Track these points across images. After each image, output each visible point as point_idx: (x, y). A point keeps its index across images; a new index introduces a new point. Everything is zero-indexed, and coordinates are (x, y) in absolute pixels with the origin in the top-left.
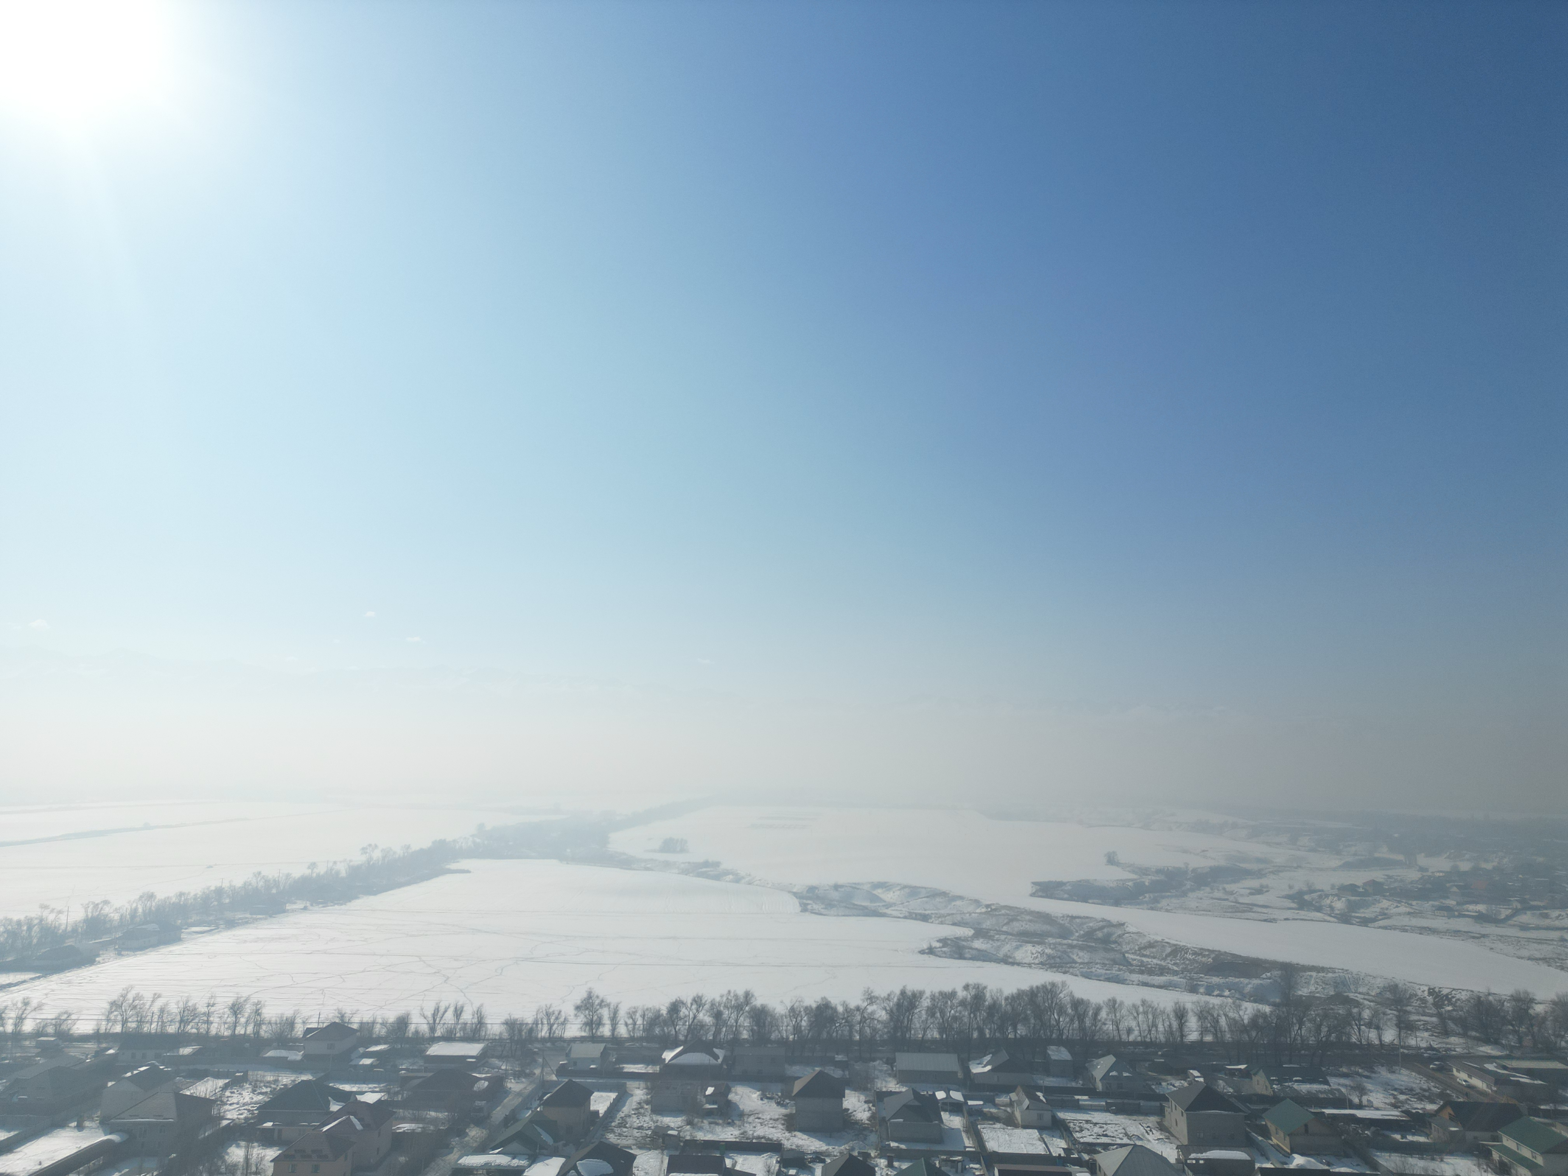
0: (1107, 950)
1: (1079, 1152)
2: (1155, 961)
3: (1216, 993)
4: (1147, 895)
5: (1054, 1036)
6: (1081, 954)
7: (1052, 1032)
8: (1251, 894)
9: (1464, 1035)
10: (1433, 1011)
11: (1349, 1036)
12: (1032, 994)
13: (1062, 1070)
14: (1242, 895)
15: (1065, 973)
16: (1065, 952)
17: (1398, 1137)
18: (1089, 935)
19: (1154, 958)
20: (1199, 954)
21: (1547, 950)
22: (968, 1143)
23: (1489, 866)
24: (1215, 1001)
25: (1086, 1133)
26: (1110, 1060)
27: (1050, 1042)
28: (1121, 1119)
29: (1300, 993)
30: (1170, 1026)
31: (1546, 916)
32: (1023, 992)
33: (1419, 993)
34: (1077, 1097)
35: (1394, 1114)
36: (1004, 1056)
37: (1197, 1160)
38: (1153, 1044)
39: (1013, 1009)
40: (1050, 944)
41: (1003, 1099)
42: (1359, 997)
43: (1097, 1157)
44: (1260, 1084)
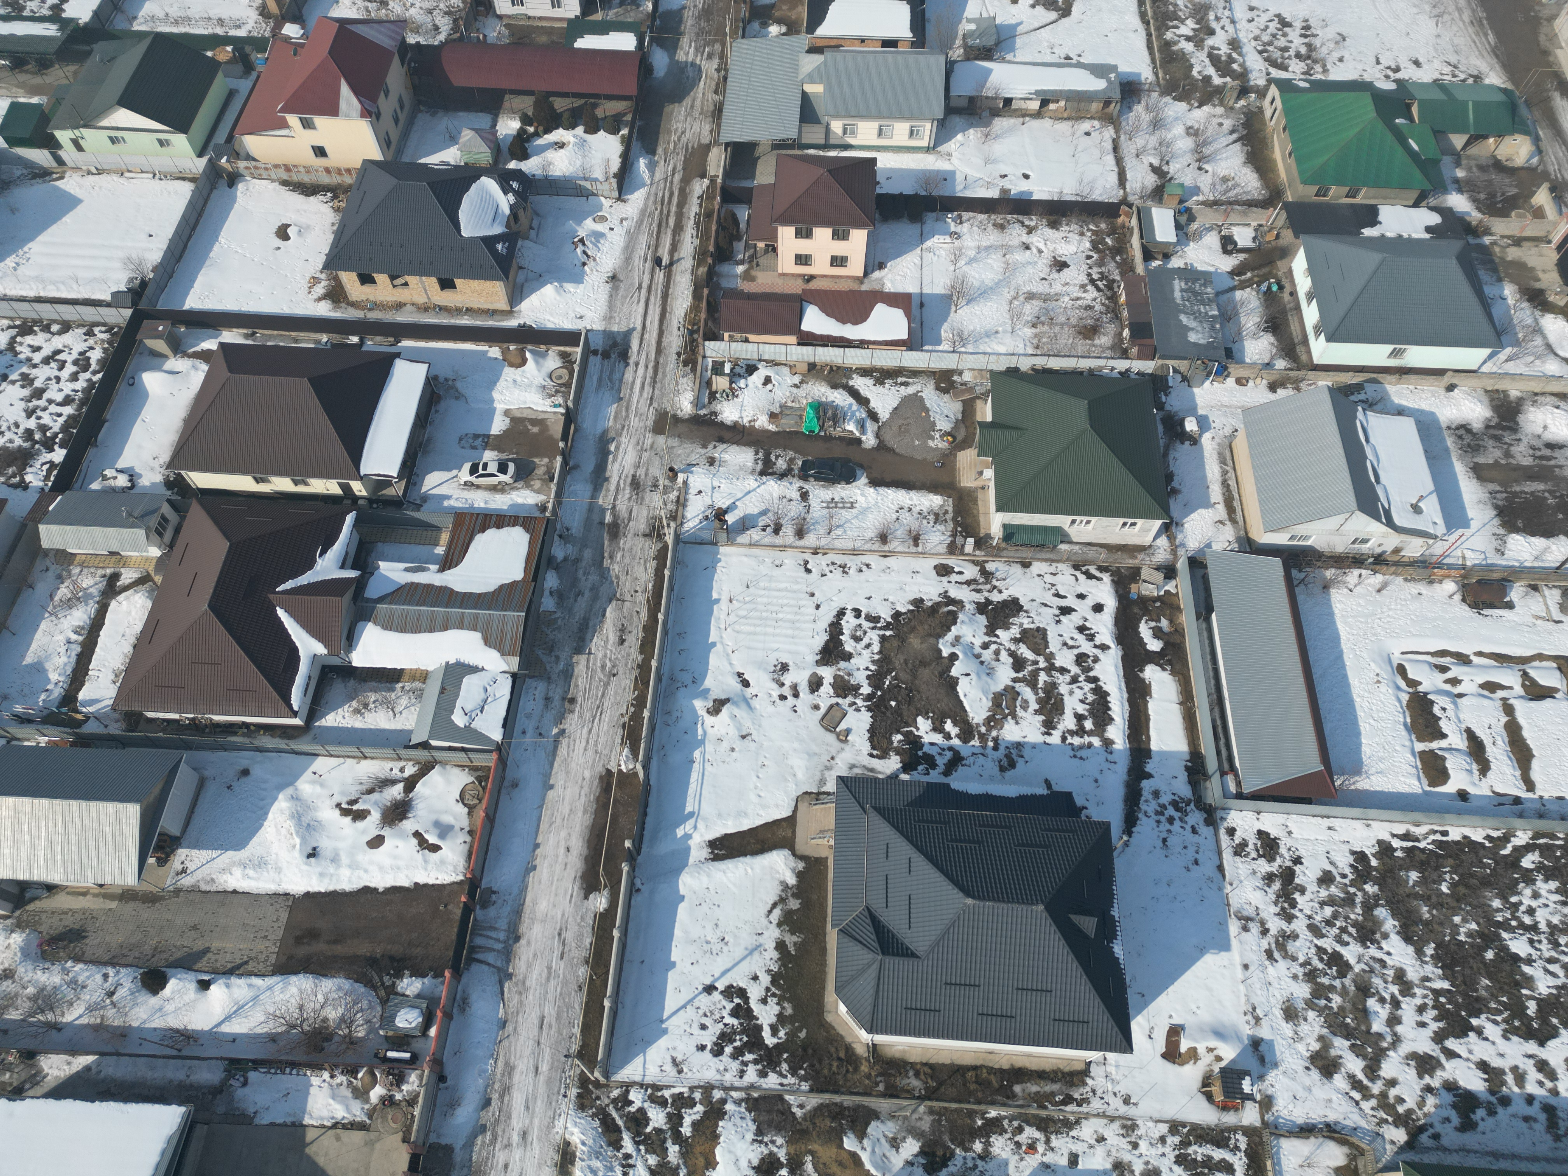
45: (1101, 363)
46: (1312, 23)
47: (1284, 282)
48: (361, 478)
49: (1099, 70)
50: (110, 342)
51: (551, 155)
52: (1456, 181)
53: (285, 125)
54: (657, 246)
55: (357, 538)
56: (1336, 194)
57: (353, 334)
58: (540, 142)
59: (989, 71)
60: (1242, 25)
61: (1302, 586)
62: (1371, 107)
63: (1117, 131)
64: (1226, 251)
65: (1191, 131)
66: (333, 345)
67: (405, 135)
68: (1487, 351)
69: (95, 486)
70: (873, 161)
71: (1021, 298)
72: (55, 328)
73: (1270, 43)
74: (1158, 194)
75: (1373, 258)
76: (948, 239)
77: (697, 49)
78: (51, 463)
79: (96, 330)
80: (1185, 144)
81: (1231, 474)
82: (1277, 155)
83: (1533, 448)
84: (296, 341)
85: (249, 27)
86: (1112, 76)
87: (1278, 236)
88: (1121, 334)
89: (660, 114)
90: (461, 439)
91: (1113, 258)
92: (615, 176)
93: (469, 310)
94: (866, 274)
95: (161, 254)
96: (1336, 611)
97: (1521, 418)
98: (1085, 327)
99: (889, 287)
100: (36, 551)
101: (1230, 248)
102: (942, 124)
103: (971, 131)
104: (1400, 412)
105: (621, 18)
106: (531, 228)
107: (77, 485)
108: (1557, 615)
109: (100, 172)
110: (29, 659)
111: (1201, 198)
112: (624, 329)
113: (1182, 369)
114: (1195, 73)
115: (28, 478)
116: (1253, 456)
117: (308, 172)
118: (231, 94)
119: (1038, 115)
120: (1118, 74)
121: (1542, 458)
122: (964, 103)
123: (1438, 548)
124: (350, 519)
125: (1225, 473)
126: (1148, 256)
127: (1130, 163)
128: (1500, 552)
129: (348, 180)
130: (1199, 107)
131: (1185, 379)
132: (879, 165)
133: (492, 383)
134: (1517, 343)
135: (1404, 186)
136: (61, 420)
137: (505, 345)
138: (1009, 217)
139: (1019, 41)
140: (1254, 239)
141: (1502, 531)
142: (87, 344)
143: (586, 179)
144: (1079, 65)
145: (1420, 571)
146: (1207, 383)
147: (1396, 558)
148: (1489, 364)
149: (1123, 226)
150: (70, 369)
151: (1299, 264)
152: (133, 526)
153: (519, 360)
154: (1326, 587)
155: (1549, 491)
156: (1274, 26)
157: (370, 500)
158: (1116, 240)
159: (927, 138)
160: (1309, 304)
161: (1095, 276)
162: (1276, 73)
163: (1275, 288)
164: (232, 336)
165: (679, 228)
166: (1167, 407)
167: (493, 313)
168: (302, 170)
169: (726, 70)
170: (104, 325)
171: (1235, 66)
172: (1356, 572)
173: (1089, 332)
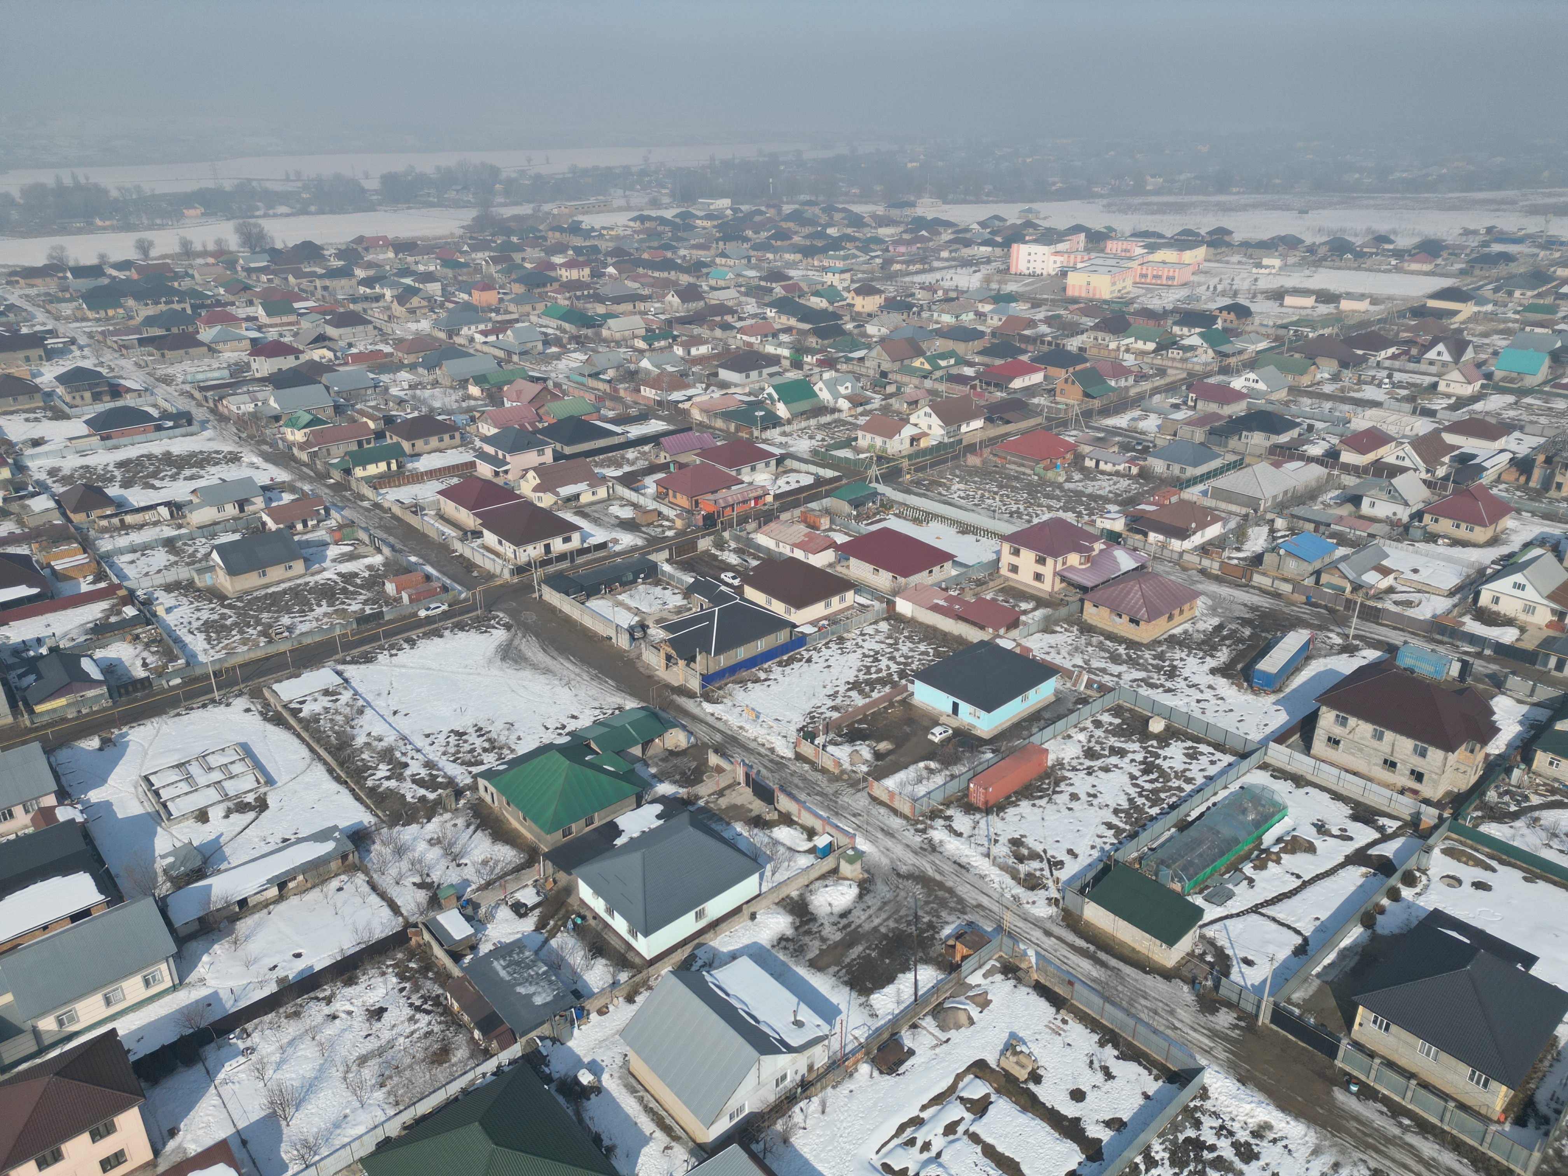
45: (470, 1076)
46: (480, 725)
47: (583, 912)
49: (321, 836)
52: (654, 776)
56: (578, 828)
59: (210, 887)
60: (427, 749)
61: (768, 1155)
62: (563, 759)
63: (366, 872)
64: (521, 916)
65: (432, 842)
68: (757, 876)
70: (114, 1031)
71: (354, 1068)
73: (458, 752)
74: (435, 902)
75: (636, 857)
76: (242, 1059)
80: (433, 854)
81: (647, 1097)
82: (515, 824)
83: (834, 924)
86: (337, 834)
87: (555, 882)
88: (473, 1038)
91: (426, 977)
94: (156, 1152)
96: (808, 1156)
97: (812, 908)
98: (435, 1053)
99: (193, 1149)
101: (522, 911)
102: (178, 957)
103: (216, 947)
104: (734, 956)
108: (943, 1036)
111: (474, 887)
113: (547, 1033)
114: (409, 799)
116: (653, 1069)
119: (281, 898)
120: (341, 831)
121: (845, 927)
122: (196, 926)
123: (835, 1044)
125: (641, 1100)
126: (456, 957)
127: (394, 892)
128: (874, 1015)
130: (429, 821)
131: (554, 1040)
132: (121, 1032)
134: (770, 859)
135: (622, 797)
138: (299, 1001)
139: (227, 850)
140: (538, 893)
141: (863, 999)
144: (299, 841)
145: (837, 1072)
146: (576, 1031)
147: (814, 1075)
148: (764, 884)
149: (419, 945)
151: (585, 892)
154: (786, 1141)
155: (868, 948)
156: (453, 739)
158: (420, 960)
159: (167, 978)
160: (613, 917)
161: (418, 1003)
162: (475, 770)
163: (579, 921)
166: (555, 1076)
171: (440, 780)
172: (797, 1109)
173: (441, 1056)
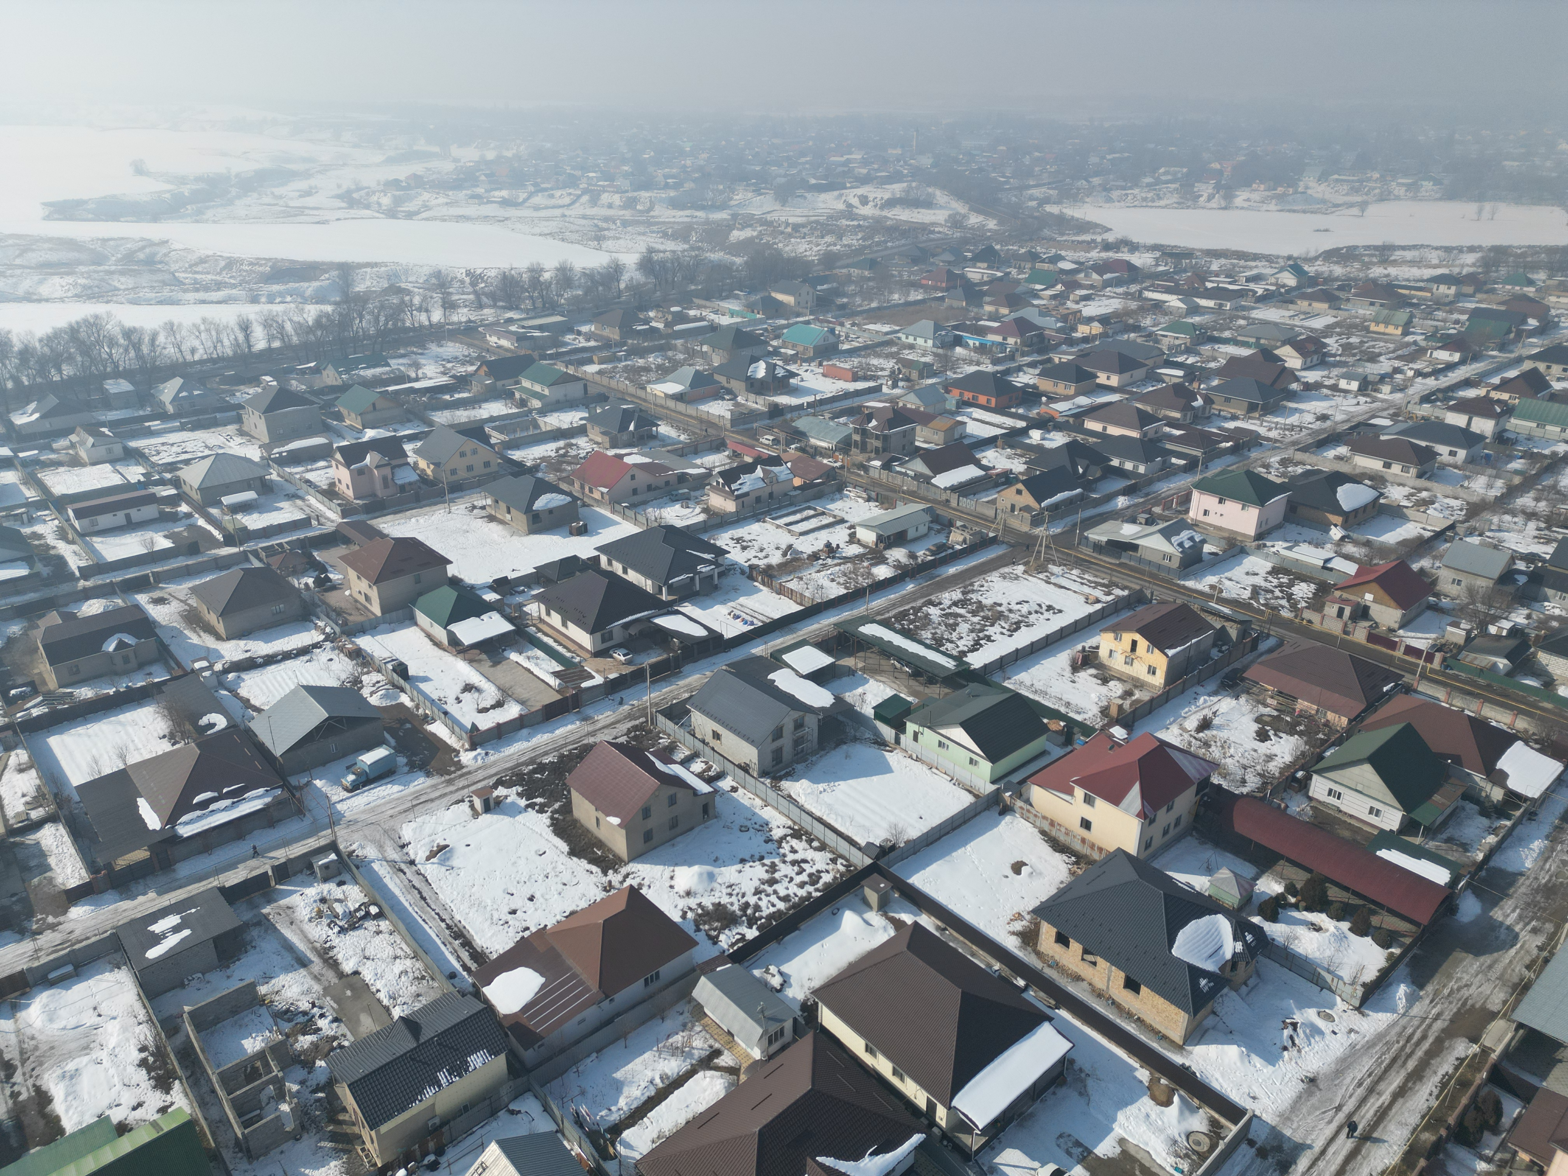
0: (152, 272)
1: (159, 473)
2: (210, 277)
3: (278, 300)
4: (188, 207)
5: (109, 369)
6: (123, 279)
7: (105, 367)
8: (301, 196)
9: (494, 306)
10: (470, 289)
11: (403, 321)
12: (73, 331)
13: (124, 401)
14: (292, 199)
15: (107, 302)
16: (102, 280)
17: (447, 397)
18: (129, 258)
19: (208, 273)
20: (255, 264)
21: (552, 226)
22: (31, 494)
23: (509, 154)
24: (277, 308)
25: (163, 455)
26: (178, 382)
27: (105, 376)
28: (200, 435)
29: (357, 289)
30: (236, 339)
31: (552, 196)
32: (61, 330)
33: (459, 276)
34: (147, 424)
35: (444, 380)
36: (52, 401)
37: (280, 453)
38: (220, 359)
39: (52, 350)
40: (82, 274)
41: (62, 443)
42: (409, 286)
43: (179, 473)
44: (330, 377)
48: (950, 1108)
50: (842, 875)
51: (1301, 931)
53: (1070, 792)
54: (1381, 1079)
55: (911, 1161)
57: (1022, 978)
58: (1296, 914)
66: (1000, 976)
67: (1166, 847)
69: (757, 973)
72: (815, 844)
77: (1520, 918)
78: (744, 936)
79: (840, 861)
84: (973, 955)
85: (1086, 716)
89: (1446, 955)
90: (1061, 1136)
92: (1364, 985)
93: (1140, 1021)
95: (919, 834)
100: (686, 994)
105: (1442, 853)
106: (1245, 984)
107: (746, 964)
109: (918, 759)
110: (618, 1075)
112: (1298, 1138)
115: (722, 937)
117: (1067, 834)
118: (1044, 753)
124: (917, 1138)
129: (1096, 856)
133: (1124, 1103)
136: (772, 910)
137: (1157, 1075)
142: (827, 867)
143: (1328, 971)
150: (804, 877)
152: (758, 1021)
153: (1163, 1098)
157: (944, 1135)
164: (927, 922)
165: (1417, 1076)
167: (1163, 1038)
168: (1063, 830)
169: (1552, 954)
170: (847, 860)
